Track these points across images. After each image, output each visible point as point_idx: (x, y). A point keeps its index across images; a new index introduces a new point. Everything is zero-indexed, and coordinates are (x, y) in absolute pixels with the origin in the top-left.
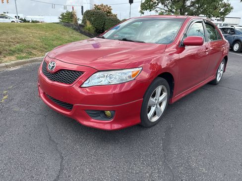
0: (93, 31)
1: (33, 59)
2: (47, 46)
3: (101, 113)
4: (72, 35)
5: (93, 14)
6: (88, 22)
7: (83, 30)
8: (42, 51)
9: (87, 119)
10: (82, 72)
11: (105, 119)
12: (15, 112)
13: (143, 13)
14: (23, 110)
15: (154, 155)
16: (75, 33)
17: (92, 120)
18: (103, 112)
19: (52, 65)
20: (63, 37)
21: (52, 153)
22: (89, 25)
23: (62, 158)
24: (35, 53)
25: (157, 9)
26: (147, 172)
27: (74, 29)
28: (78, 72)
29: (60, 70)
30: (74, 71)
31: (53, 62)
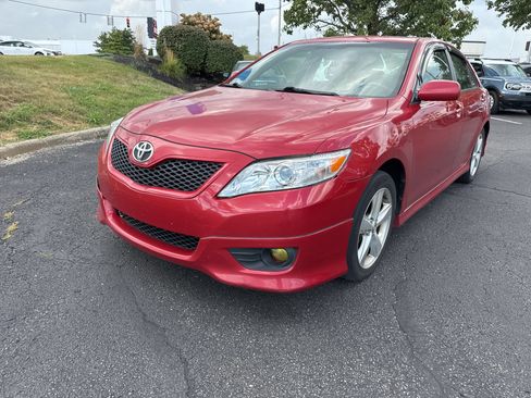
0: (180, 73)
1: (55, 137)
2: (84, 108)
3: (263, 255)
4: (135, 82)
5: (181, 36)
6: (170, 55)
7: (159, 71)
8: (74, 119)
9: (231, 267)
10: (220, 165)
11: (274, 268)
12: (43, 260)
13: (290, 33)
14: (62, 254)
15: (387, 342)
16: (142, 76)
17: (247, 271)
18: (268, 252)
19: (144, 150)
20: (117, 86)
21: (159, 351)
22: (171, 59)
23: (185, 362)
24: (58, 123)
26: (383, 382)
27: (139, 68)
28: (210, 163)
29: (166, 161)
30: (200, 162)
31: (145, 144)
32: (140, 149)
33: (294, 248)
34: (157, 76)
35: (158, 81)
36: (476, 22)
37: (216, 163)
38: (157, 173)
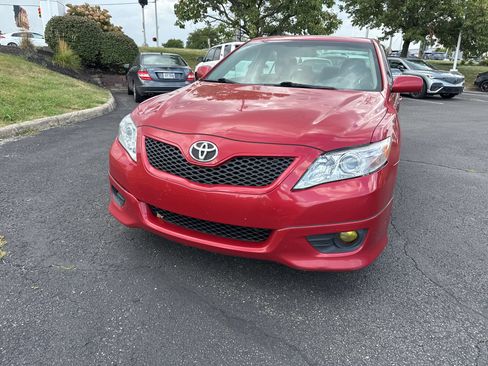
0: (76, 63)
5: (73, 26)
6: (63, 46)
7: (53, 62)
9: (308, 254)
10: (291, 159)
13: (182, 27)
17: (321, 255)
19: (206, 150)
22: (65, 50)
25: (208, 19)
28: (281, 159)
29: (233, 159)
30: (270, 158)
31: (206, 143)
32: (200, 149)
33: (364, 229)
34: (52, 67)
35: (55, 73)
36: (341, 23)
37: (287, 158)
38: (223, 172)
